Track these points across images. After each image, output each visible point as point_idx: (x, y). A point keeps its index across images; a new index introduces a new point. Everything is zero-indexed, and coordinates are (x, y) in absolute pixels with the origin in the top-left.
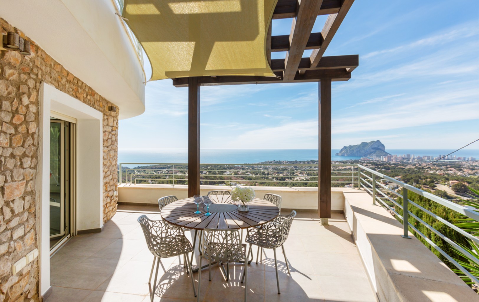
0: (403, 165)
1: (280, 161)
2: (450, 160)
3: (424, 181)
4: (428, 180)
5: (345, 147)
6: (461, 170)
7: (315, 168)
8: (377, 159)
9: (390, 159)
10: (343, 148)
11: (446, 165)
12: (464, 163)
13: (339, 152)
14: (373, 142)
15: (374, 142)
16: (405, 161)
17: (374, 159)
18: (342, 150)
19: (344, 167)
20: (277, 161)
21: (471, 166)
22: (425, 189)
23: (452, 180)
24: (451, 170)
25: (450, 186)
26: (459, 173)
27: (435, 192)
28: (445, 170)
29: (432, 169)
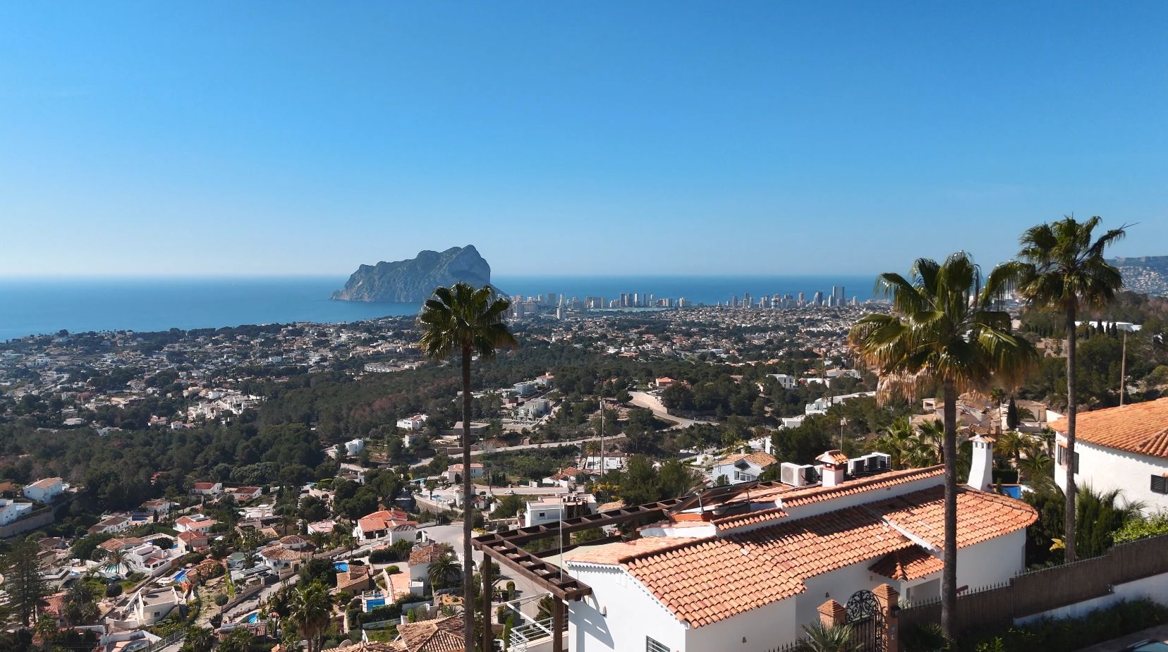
1: (92, 334)
2: (642, 309)
3: (603, 383)
4: (610, 378)
5: (365, 269)
6: (668, 339)
7: (261, 357)
10: (359, 272)
11: (638, 326)
13: (342, 288)
14: (456, 249)
15: (459, 253)
16: (544, 315)
18: (353, 279)
19: (374, 347)
20: (80, 335)
21: (685, 323)
22: (610, 406)
23: (660, 376)
24: (650, 342)
25: (658, 394)
26: (665, 350)
27: (629, 414)
28: (636, 345)
29: (612, 342)
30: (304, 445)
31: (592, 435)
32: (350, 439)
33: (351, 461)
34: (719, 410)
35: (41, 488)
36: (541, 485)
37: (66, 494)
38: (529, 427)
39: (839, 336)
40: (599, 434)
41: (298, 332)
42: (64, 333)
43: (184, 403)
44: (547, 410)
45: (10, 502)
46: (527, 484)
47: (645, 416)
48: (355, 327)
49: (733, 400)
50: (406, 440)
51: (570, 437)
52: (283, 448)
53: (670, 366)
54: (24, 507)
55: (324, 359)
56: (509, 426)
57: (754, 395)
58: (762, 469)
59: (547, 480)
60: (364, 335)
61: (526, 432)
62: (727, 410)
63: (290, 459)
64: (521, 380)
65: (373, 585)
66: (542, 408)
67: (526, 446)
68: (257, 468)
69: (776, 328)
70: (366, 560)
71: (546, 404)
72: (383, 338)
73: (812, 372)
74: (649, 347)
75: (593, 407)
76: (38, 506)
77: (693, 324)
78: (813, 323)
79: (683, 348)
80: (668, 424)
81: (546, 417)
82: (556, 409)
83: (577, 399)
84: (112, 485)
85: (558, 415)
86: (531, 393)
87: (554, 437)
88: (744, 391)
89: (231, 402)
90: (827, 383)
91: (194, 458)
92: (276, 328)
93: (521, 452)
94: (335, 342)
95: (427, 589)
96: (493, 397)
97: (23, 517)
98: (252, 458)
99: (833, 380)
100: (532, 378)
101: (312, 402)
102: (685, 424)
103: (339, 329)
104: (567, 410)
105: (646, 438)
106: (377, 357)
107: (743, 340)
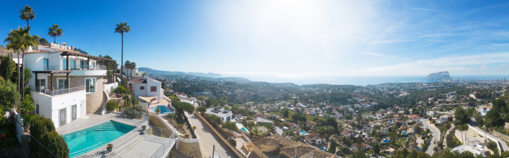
0: (457, 84)
2: (474, 81)
3: (465, 93)
4: (466, 92)
6: (478, 85)
7: (412, 87)
8: (446, 81)
9: (451, 80)
11: (473, 84)
12: (479, 82)
15: (445, 72)
16: (458, 82)
17: (444, 81)
22: (465, 97)
23: (475, 91)
24: (475, 86)
25: (474, 95)
26: (477, 87)
27: (469, 98)
28: (472, 86)
29: (468, 86)
30: (412, 101)
31: (462, 102)
32: (420, 101)
33: (420, 105)
34: (485, 97)
35: (374, 103)
36: (449, 112)
37: (376, 105)
38: (451, 101)
39: (505, 85)
40: (464, 102)
41: (418, 84)
42: (388, 83)
43: (399, 93)
44: (454, 97)
45: (368, 105)
46: (447, 111)
47: (472, 99)
48: (427, 83)
49: (488, 96)
50: (429, 102)
51: (458, 103)
52: (409, 102)
53: (477, 90)
54: (370, 106)
55: (421, 88)
56: (447, 100)
57: (491, 94)
58: (490, 110)
59: (450, 111)
60: (428, 84)
61: (450, 102)
62: (487, 97)
63: (410, 103)
64: (451, 92)
65: (406, 129)
66: (453, 97)
67: (450, 104)
68: (404, 105)
69: (496, 84)
70: (407, 124)
71: (454, 96)
72: (431, 85)
73: (501, 90)
74: (474, 87)
75: (462, 97)
76: (372, 106)
77: (482, 83)
78: (501, 83)
79: (480, 87)
80: (476, 100)
81: (454, 99)
82: (456, 97)
83: (460, 96)
84: (382, 104)
85: (456, 99)
86: (452, 94)
87: (455, 103)
88: (490, 94)
89: (405, 94)
90: (504, 92)
91: (396, 102)
92: (415, 83)
93: (449, 105)
94: (423, 86)
95: (414, 133)
96: (445, 95)
97: (370, 107)
98: (404, 103)
99: (505, 91)
100: (452, 91)
101: (416, 95)
102: (479, 100)
103: (424, 84)
104: (458, 98)
105: (472, 103)
106: (430, 88)
107: (490, 86)
